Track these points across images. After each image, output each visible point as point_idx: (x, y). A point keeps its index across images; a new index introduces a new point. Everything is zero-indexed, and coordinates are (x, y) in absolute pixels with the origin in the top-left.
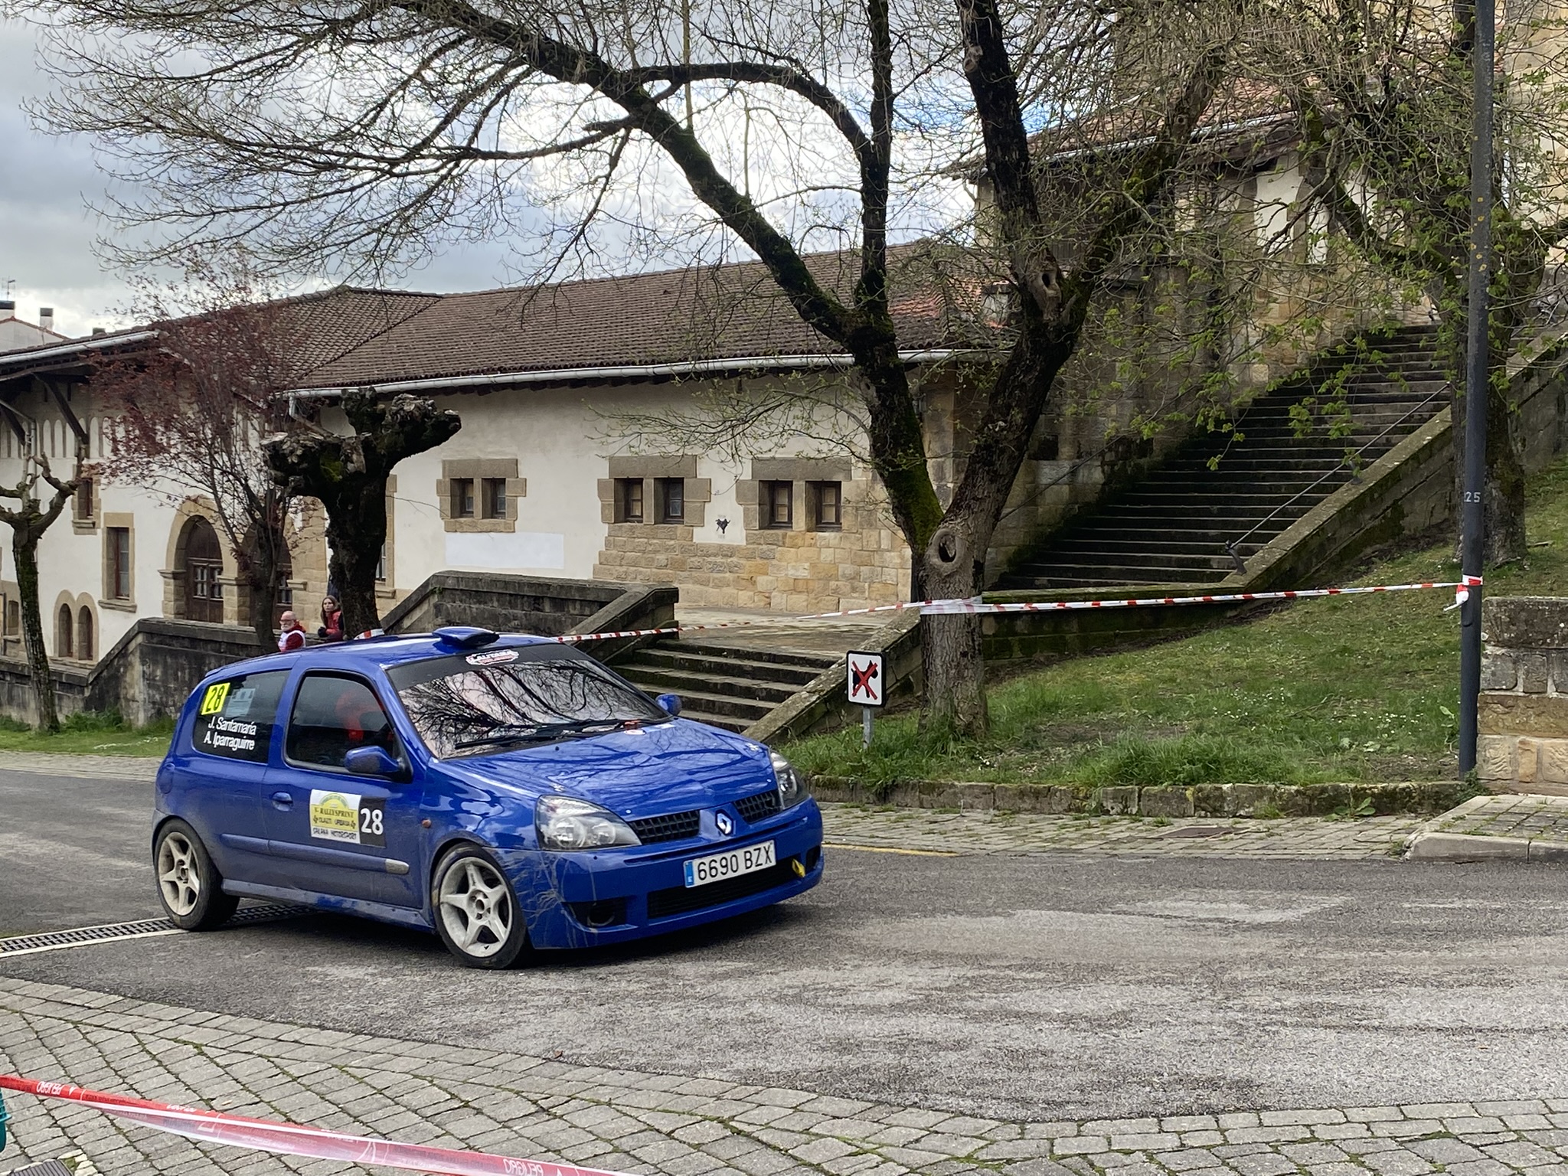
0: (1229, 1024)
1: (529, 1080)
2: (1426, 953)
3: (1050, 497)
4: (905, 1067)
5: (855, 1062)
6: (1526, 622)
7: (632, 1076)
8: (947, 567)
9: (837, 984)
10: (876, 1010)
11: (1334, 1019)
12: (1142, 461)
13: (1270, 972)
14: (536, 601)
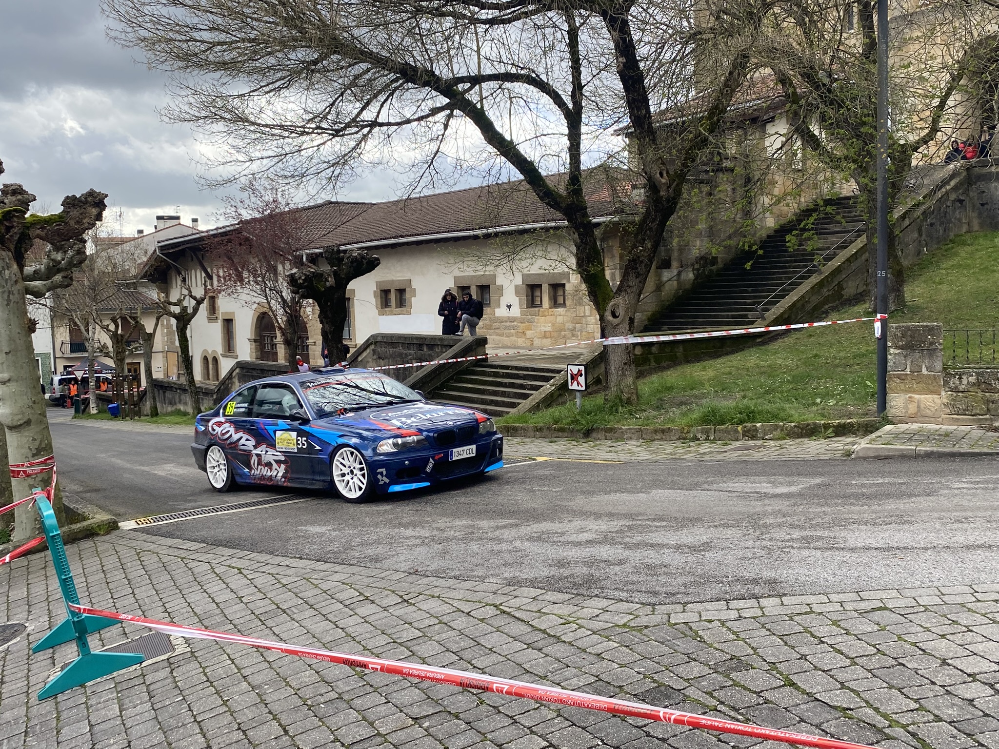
0: (763, 548)
1: (400, 584)
2: (866, 507)
3: (667, 287)
4: (592, 575)
5: (566, 572)
6: (911, 336)
7: (452, 582)
8: (616, 321)
9: (559, 531)
10: (578, 544)
11: (819, 544)
12: (713, 268)
13: (784, 519)
14: (420, 346)
